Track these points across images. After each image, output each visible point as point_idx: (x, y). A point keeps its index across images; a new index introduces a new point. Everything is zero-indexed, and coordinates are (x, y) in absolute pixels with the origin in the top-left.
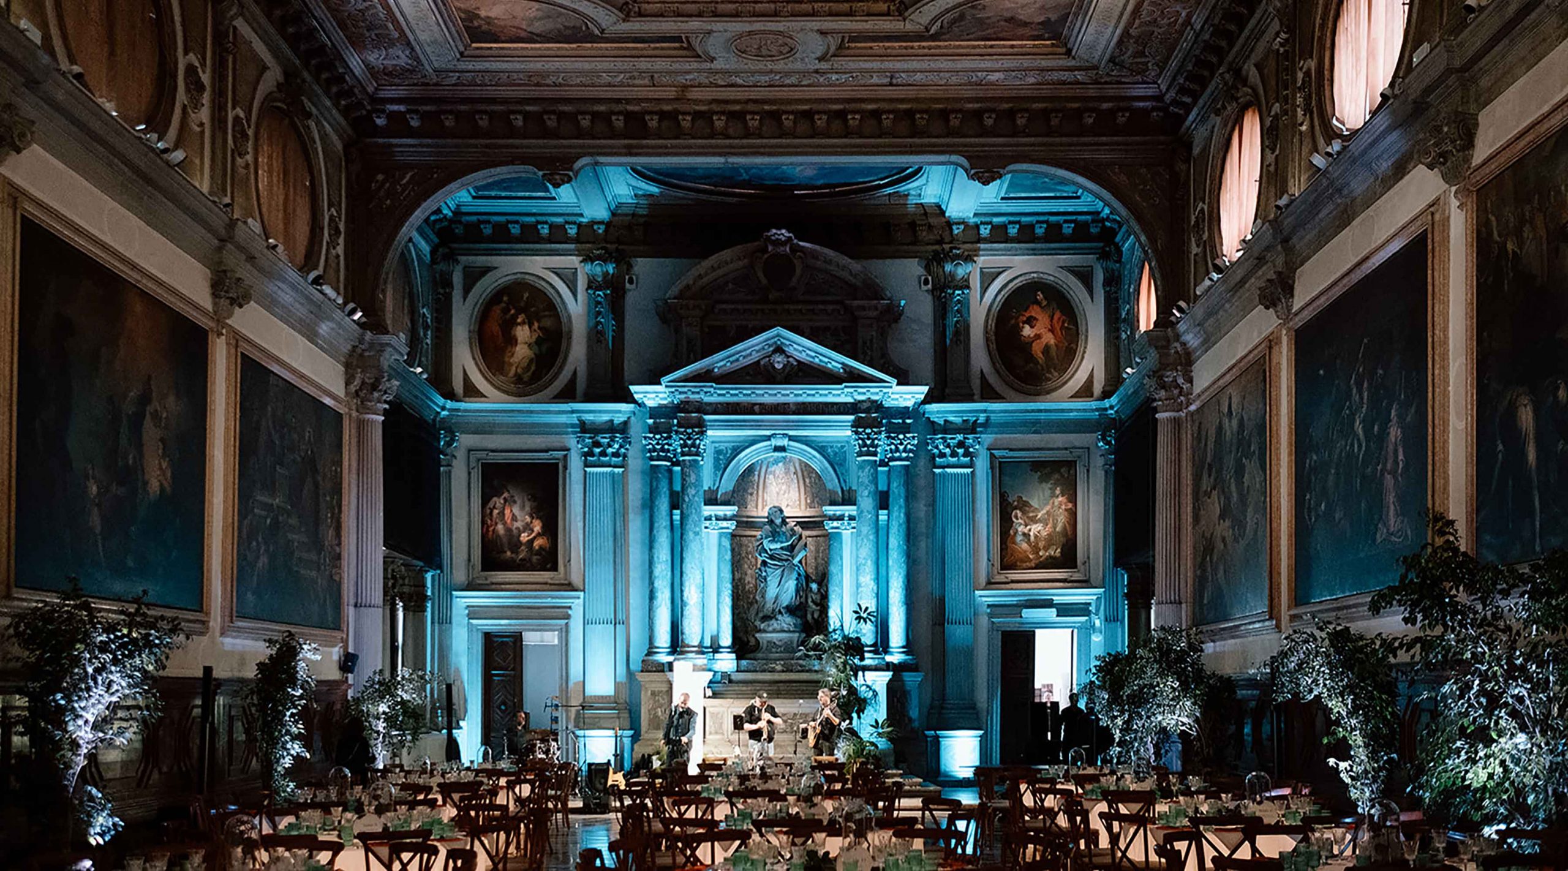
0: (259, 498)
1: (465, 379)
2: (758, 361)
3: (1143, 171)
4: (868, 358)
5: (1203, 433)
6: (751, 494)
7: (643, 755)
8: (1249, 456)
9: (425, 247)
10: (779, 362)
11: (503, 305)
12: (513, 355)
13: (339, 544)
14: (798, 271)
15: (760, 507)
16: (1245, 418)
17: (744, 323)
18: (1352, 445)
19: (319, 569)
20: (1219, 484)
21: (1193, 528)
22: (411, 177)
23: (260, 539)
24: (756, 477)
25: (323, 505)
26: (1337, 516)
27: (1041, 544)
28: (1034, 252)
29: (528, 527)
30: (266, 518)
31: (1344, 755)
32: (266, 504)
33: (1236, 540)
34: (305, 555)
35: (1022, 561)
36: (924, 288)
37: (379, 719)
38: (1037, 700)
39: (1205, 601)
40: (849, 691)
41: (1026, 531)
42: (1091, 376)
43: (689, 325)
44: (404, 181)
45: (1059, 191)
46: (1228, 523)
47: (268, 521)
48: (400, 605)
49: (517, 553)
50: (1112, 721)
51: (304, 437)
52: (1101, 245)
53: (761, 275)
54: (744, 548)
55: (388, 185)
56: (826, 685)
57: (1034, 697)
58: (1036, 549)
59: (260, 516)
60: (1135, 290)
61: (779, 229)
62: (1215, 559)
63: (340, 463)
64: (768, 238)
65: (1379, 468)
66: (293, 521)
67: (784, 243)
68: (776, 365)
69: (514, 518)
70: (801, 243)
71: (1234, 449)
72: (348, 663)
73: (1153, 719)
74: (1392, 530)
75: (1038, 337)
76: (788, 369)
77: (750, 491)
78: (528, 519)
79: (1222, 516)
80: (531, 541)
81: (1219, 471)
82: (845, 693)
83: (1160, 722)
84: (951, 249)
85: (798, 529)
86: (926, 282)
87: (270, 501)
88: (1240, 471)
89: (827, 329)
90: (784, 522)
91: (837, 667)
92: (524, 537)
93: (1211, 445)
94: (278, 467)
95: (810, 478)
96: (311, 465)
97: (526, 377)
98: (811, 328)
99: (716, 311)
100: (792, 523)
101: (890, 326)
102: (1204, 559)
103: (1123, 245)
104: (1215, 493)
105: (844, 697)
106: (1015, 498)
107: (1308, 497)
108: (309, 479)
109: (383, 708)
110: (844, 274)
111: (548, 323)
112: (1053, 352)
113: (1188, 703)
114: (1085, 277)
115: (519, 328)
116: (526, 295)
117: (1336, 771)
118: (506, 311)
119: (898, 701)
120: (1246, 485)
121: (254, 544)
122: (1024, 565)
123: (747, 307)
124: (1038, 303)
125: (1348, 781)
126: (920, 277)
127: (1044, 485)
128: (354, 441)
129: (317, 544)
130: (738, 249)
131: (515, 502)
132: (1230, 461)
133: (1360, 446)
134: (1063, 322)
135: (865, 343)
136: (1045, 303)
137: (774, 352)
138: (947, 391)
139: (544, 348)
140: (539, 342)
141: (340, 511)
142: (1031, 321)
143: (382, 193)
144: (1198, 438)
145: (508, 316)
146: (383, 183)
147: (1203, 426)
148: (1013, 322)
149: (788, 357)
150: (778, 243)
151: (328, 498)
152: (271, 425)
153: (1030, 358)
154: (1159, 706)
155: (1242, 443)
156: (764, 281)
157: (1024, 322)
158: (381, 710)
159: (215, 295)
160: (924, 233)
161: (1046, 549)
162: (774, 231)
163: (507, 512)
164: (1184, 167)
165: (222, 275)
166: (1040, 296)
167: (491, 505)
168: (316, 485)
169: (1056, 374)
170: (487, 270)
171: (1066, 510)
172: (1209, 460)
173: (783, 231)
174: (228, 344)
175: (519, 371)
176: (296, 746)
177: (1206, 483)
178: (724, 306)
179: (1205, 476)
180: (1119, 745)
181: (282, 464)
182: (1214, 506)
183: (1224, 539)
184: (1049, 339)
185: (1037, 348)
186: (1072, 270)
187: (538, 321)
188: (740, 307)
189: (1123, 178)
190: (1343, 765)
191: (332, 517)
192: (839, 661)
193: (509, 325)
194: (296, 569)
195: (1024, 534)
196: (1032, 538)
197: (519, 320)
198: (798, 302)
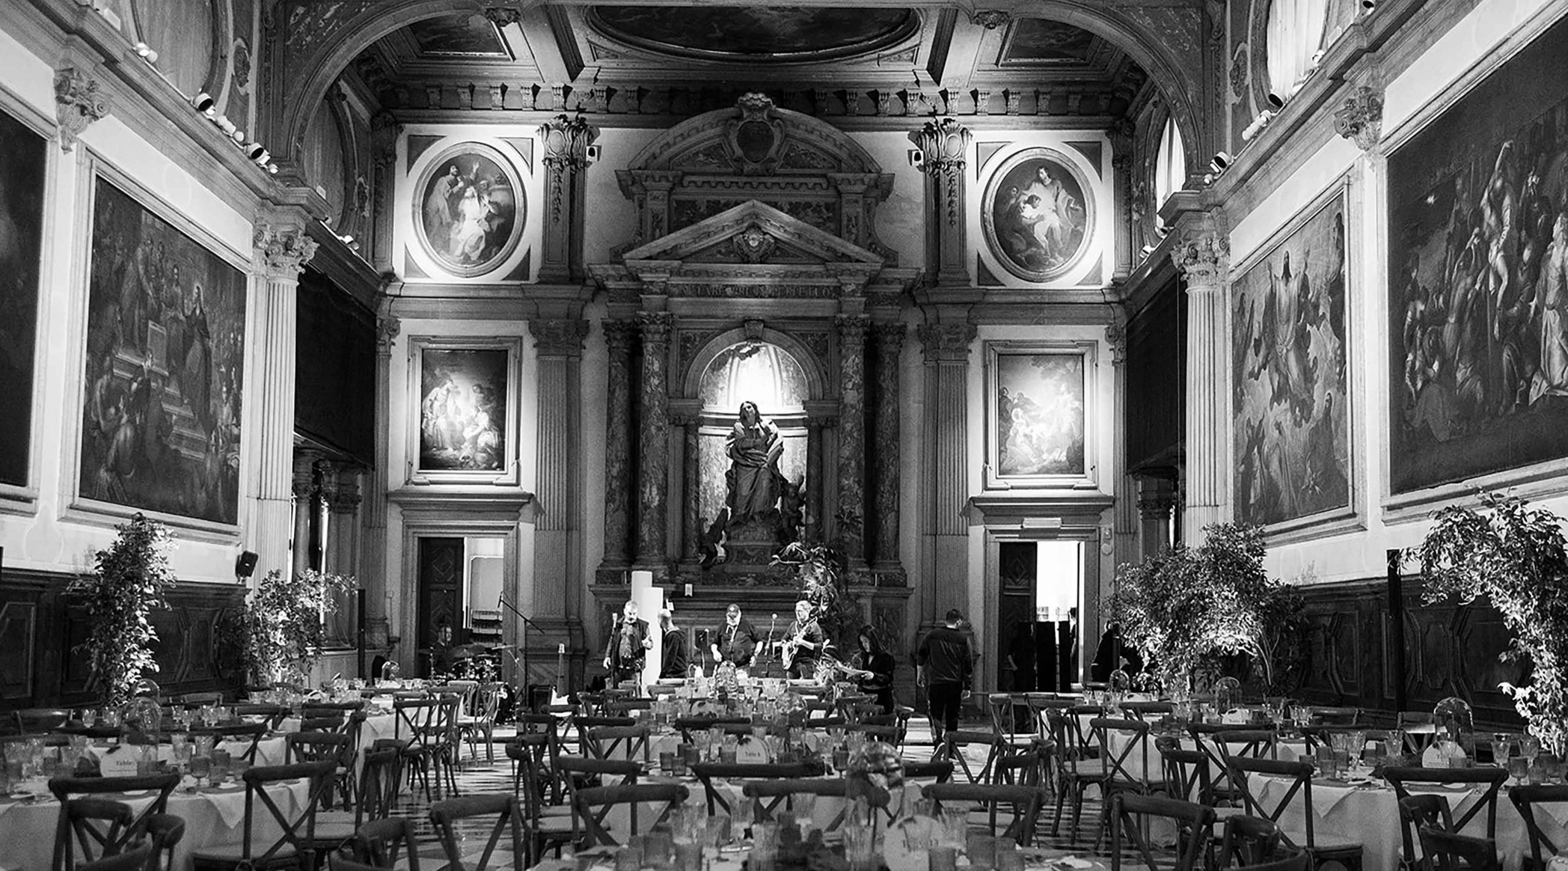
0: (120, 355)
1: (406, 258)
2: (731, 238)
3: (1171, 13)
4: (853, 236)
5: (1248, 307)
6: (722, 389)
7: (595, 678)
8: (1316, 321)
9: (364, 113)
10: (754, 240)
11: (450, 177)
12: (460, 231)
13: (238, 425)
14: (776, 142)
15: (731, 403)
16: (1310, 278)
17: (715, 198)
18: (1486, 281)
19: (208, 450)
20: (1272, 361)
21: (1235, 417)
22: (337, 11)
23: (121, 406)
24: (728, 370)
25: (215, 377)
26: (1459, 376)
27: (1044, 447)
28: (1036, 126)
29: (473, 421)
30: (130, 382)
31: (1524, 679)
32: (131, 365)
33: (1298, 424)
34: (186, 432)
35: (1024, 465)
36: (915, 163)
37: (276, 629)
38: (1042, 619)
39: (1252, 501)
40: (829, 605)
41: (1028, 431)
42: (1100, 261)
43: (655, 198)
44: (328, 15)
45: (1066, 56)
46: (1285, 405)
47: (135, 385)
48: (325, 505)
49: (459, 449)
50: (1139, 642)
51: (190, 292)
52: (1111, 118)
53: (735, 144)
54: (713, 449)
55: (309, 19)
56: (804, 597)
57: (1035, 616)
58: (1039, 452)
59: (122, 379)
60: (1150, 164)
61: (756, 93)
62: (1266, 449)
63: (242, 330)
64: (744, 104)
65: (1533, 304)
66: (173, 390)
67: (761, 109)
68: (751, 243)
69: (458, 411)
70: (781, 110)
71: (1293, 316)
72: (246, 564)
73: (1204, 636)
74: (1556, 382)
75: (1041, 218)
76: (764, 247)
77: (720, 385)
78: (474, 412)
79: (1277, 397)
80: (476, 437)
81: (1271, 346)
82: (824, 608)
83: (1212, 641)
84: (946, 121)
85: (773, 428)
86: (918, 157)
87: (137, 361)
88: (1302, 340)
89: (808, 205)
90: (758, 419)
91: (817, 578)
92: (468, 434)
93: (1258, 317)
94: (150, 323)
95: (787, 371)
96: (198, 327)
97: (474, 256)
98: (791, 204)
99: (685, 183)
100: (765, 421)
101: (877, 204)
102: (1250, 450)
103: (1136, 118)
104: (1265, 373)
105: (823, 613)
106: (1016, 395)
107: (1410, 357)
108: (197, 345)
109: (283, 616)
110: (828, 146)
111: (500, 197)
112: (1058, 235)
113: (1249, 617)
114: (1092, 153)
115: (467, 202)
116: (476, 167)
117: (1510, 700)
118: (453, 184)
119: (884, 620)
120: (1311, 357)
121: (112, 410)
122: (1026, 470)
123: (718, 179)
124: (1042, 182)
125: (1526, 714)
126: (910, 152)
127: (1048, 381)
128: (262, 308)
129: (208, 422)
130: (710, 116)
131: (458, 393)
132: (1286, 333)
133: (1499, 280)
134: (1069, 201)
135: (850, 220)
136: (1048, 181)
137: (748, 228)
138: (941, 275)
139: (495, 223)
140: (489, 218)
141: (240, 387)
142: (1031, 200)
143: (302, 28)
144: (1240, 311)
145: (456, 189)
146: (304, 16)
147: (1246, 298)
148: (1013, 201)
149: (765, 234)
150: (753, 109)
151: (223, 370)
152: (142, 272)
153: (1032, 242)
154: (1212, 621)
155: (1305, 307)
156: (739, 152)
157: (1026, 202)
158: (280, 618)
159: (60, 100)
160: (916, 104)
161: (1050, 451)
162: (750, 95)
163: (450, 403)
164: (1218, 8)
165: (66, 74)
166: (1043, 174)
167: (431, 396)
168: (207, 353)
169: (1061, 259)
170: (432, 139)
171: (1072, 409)
172: (1256, 335)
173: (761, 96)
174: (79, 164)
175: (467, 249)
176: (142, 657)
177: (1252, 361)
178: (694, 178)
179: (1251, 352)
180: (1147, 670)
181: (157, 321)
182: (1264, 387)
183: (1278, 426)
184: (1054, 221)
185: (1040, 233)
186: (1078, 146)
187: (490, 194)
188: (711, 179)
189: (1148, 20)
190: (1522, 693)
191: (228, 392)
192: (818, 571)
193: (455, 199)
194: (173, 447)
195: (1025, 435)
196: (1034, 441)
197: (467, 194)
198: (775, 175)
